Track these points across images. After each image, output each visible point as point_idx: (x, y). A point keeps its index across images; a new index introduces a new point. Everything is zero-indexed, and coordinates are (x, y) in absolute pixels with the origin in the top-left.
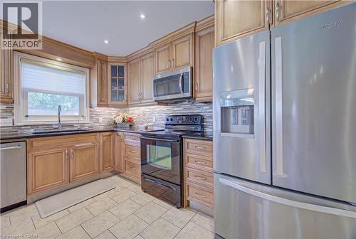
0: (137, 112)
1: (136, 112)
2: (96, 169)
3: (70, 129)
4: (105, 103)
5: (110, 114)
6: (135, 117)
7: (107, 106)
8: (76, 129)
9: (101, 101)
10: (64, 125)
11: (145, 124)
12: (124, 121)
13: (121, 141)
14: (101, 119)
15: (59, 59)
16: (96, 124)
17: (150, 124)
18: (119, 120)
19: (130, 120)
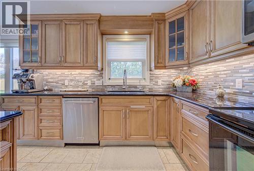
0: (204, 73)
1: (202, 73)
2: (150, 134)
3: (134, 90)
4: (162, 65)
5: (169, 76)
6: (199, 79)
7: (165, 67)
8: (138, 90)
9: (158, 63)
10: (130, 86)
11: (219, 91)
12: (185, 84)
13: (178, 110)
14: (160, 82)
15: (126, 32)
16: (156, 87)
17: (228, 91)
18: (178, 82)
19: (193, 83)
